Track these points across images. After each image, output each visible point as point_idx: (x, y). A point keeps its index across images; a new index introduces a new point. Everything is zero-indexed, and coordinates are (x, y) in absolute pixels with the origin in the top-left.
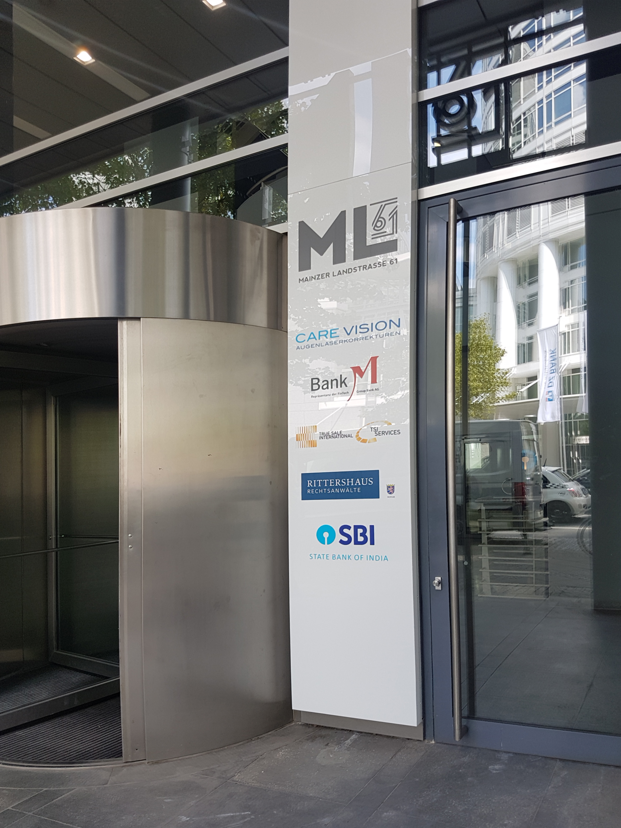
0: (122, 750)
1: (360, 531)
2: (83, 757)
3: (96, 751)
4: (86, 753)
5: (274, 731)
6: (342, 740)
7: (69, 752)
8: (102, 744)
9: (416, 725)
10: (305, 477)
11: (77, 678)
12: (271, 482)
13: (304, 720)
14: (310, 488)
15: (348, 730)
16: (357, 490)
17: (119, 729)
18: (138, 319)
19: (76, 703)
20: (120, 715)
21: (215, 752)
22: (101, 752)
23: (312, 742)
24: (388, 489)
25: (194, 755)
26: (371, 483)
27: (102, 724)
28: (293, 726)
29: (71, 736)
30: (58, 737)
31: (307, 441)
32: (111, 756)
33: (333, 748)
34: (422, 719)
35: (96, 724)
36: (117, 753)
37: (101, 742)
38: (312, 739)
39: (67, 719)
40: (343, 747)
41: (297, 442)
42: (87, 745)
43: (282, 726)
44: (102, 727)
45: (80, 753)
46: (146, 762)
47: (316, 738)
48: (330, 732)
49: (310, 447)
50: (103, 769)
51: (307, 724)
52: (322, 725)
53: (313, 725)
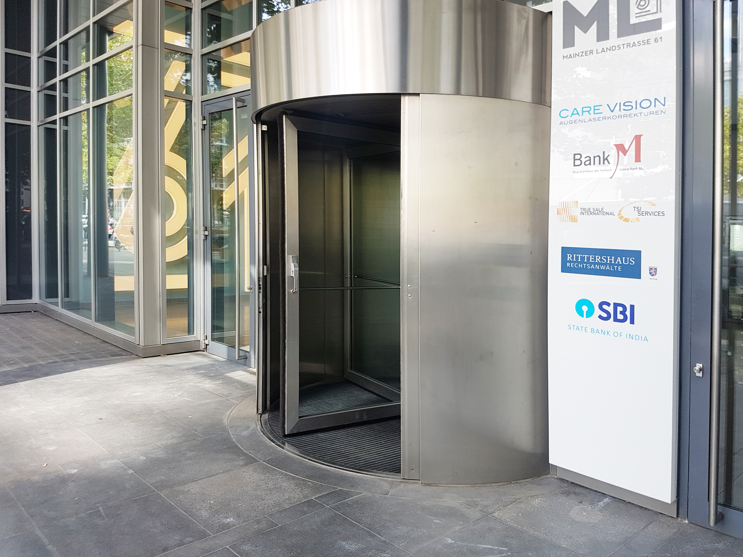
0: (400, 467)
1: (620, 309)
2: (369, 466)
3: (380, 464)
4: (372, 463)
5: (531, 479)
6: (595, 501)
7: (359, 460)
8: (384, 458)
9: (670, 503)
10: (565, 251)
11: (366, 396)
12: (531, 252)
13: (560, 475)
14: (570, 262)
15: (601, 493)
16: (617, 268)
17: (399, 448)
18: (418, 94)
19: (365, 418)
20: (400, 435)
21: (479, 487)
22: (384, 465)
23: (567, 496)
24: (650, 271)
25: (460, 486)
26: (632, 263)
27: (385, 440)
28: (548, 477)
29: (361, 446)
30: (350, 445)
31: (568, 216)
32: (391, 470)
33: (586, 507)
34: (677, 497)
35: (380, 440)
36: (396, 469)
37: (384, 456)
38: (567, 494)
39: (357, 430)
40: (596, 508)
41: (558, 216)
42: (373, 456)
43: (539, 476)
44: (385, 443)
45: (367, 462)
46: (420, 482)
47: (571, 494)
48: (584, 491)
49: (571, 222)
50: (386, 481)
51: (563, 479)
52: (576, 483)
53: (568, 481)
